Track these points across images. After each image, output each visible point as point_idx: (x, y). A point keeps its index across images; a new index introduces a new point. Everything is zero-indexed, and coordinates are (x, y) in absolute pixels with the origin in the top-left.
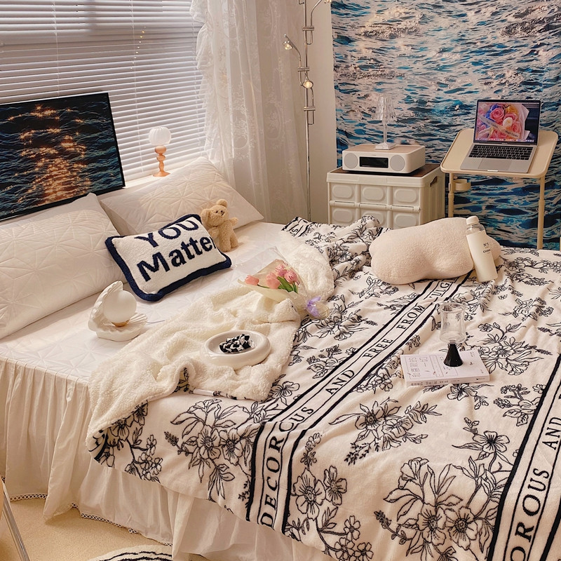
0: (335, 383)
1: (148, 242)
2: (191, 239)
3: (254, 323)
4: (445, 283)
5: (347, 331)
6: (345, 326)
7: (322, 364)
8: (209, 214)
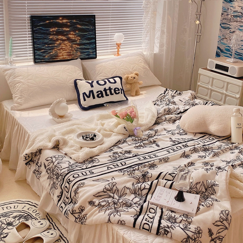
0: (114, 166)
1: (90, 85)
2: (110, 87)
3: (106, 130)
4: (212, 137)
5: (143, 146)
6: (144, 143)
7: (117, 156)
8: (128, 78)
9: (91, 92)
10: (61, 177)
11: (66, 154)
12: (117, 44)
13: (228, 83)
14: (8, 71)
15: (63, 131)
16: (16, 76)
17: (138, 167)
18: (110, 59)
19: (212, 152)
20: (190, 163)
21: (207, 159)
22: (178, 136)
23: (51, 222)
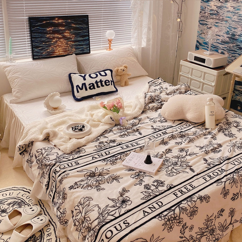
0: (98, 155)
1: (82, 78)
2: (101, 80)
3: (94, 121)
4: (189, 124)
5: (127, 134)
6: (128, 132)
7: (103, 145)
8: (118, 70)
9: (84, 84)
10: (49, 167)
11: (55, 146)
12: (108, 40)
13: (205, 73)
14: (8, 68)
15: (54, 123)
16: (15, 72)
17: (120, 156)
18: (102, 53)
19: (188, 138)
20: (168, 150)
21: (183, 146)
22: (159, 124)
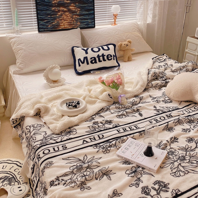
0: (90, 139)
2: (103, 54)
3: (91, 97)
5: (126, 114)
6: (126, 112)
7: (97, 126)
8: (121, 45)
9: (86, 58)
10: (33, 150)
11: (45, 123)
12: (114, 15)
14: (13, 39)
16: (19, 43)
17: (115, 141)
18: (107, 28)
20: (173, 138)
21: (191, 134)
23: (32, 187)
